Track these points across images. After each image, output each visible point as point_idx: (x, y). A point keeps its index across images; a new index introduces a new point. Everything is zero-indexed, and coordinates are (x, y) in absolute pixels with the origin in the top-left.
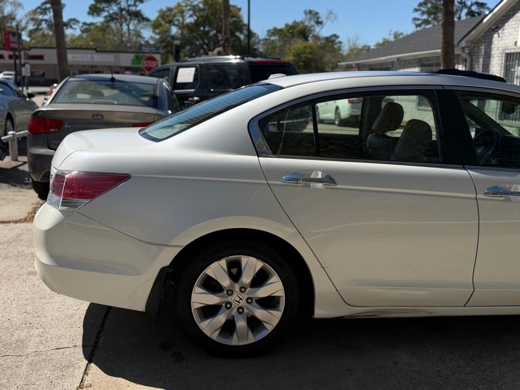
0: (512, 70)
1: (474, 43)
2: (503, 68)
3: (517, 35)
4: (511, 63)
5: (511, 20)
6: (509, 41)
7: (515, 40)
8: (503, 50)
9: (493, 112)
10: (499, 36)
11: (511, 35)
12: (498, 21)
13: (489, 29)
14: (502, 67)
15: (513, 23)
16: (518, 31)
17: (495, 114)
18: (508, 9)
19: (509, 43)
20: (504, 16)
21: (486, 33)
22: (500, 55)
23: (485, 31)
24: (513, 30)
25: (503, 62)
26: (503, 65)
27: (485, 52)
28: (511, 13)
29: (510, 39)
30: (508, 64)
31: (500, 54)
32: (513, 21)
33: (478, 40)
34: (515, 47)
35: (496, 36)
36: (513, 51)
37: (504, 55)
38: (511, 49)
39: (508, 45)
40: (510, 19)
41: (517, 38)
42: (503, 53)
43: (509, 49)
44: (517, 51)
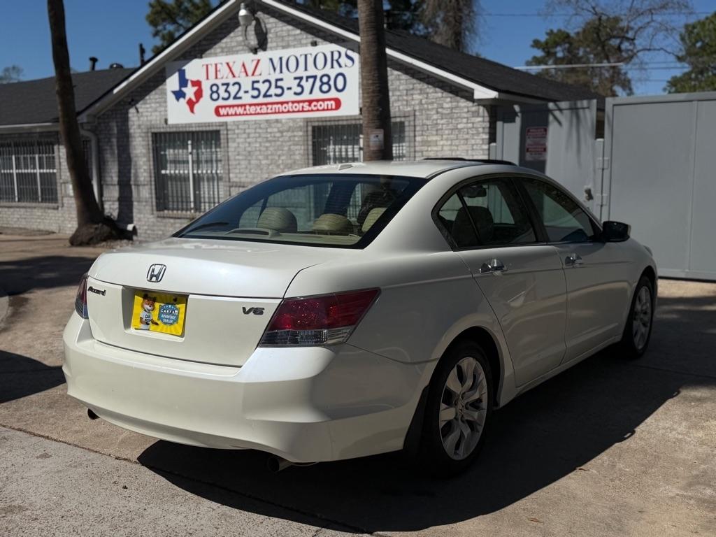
0: (162, 153)
1: (99, 118)
2: (151, 151)
3: (166, 111)
4: (162, 145)
5: (153, 92)
6: (154, 118)
7: (164, 118)
8: (148, 129)
9: (146, 202)
10: (138, 112)
11: (156, 111)
12: (132, 92)
13: (119, 102)
14: (149, 149)
15: (157, 96)
16: (166, 107)
17: (150, 204)
18: (147, 79)
19: (156, 120)
20: (140, 87)
21: (116, 105)
22: (143, 135)
23: (115, 103)
24: (158, 105)
25: (150, 143)
26: (151, 147)
27: (118, 130)
28: (152, 84)
29: (156, 116)
30: (158, 145)
31: (145, 133)
32: (156, 94)
33: (104, 115)
34: (165, 126)
35: (132, 111)
36: (162, 130)
37: (150, 135)
38: (160, 128)
39: (153, 122)
40: (151, 91)
41: (166, 115)
42: (147, 132)
43: (157, 128)
44: (168, 130)
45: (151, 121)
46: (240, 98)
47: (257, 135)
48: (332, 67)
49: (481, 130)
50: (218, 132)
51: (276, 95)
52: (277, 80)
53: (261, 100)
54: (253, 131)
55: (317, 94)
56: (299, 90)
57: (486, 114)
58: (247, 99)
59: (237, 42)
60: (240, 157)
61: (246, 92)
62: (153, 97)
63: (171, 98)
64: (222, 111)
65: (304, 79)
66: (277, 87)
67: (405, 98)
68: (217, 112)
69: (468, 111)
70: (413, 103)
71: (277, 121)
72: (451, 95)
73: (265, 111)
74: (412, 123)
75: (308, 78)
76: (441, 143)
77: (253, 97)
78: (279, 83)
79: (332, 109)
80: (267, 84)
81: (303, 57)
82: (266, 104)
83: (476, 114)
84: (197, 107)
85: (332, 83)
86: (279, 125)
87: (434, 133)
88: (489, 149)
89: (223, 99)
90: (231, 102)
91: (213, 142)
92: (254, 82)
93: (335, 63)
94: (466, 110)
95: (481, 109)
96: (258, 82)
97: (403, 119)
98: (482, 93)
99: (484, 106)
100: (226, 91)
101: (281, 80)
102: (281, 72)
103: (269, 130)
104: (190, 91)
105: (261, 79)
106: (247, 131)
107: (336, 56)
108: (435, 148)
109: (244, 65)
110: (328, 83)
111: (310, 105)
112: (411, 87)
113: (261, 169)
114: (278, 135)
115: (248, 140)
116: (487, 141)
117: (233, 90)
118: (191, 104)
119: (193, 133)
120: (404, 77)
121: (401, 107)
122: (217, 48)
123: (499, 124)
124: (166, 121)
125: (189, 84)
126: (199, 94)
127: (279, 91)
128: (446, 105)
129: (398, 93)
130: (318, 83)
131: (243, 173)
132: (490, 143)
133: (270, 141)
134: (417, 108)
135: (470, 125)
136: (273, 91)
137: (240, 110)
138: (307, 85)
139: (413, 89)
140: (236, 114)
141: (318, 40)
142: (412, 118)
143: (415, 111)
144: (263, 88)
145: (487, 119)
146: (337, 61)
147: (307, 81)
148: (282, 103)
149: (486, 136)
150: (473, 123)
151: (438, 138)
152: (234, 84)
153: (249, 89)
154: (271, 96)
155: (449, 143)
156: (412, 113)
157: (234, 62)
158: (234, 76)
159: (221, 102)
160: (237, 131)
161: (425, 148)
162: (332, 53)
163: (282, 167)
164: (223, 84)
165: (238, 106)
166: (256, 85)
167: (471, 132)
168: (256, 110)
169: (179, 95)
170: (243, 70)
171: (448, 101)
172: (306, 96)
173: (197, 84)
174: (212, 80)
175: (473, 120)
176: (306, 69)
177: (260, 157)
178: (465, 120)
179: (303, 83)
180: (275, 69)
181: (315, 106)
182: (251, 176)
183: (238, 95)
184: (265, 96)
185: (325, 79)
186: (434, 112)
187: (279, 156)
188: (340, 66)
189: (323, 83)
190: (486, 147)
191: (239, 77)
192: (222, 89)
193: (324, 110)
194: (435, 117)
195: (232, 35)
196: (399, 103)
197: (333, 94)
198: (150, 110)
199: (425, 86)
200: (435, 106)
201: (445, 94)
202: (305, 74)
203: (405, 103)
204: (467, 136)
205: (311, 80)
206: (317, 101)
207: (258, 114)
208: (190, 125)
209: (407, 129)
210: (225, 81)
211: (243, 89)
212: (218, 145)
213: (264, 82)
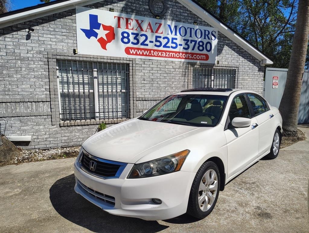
8: (53, 55)
36: (70, 58)
37: (54, 60)
44: (77, 59)
45: (56, 49)
46: (147, 45)
47: (159, 69)
48: (205, 38)
49: (261, 76)
51: (172, 47)
52: (173, 39)
53: (161, 48)
54: (156, 66)
55: (196, 51)
56: (186, 47)
57: (263, 70)
58: (151, 46)
59: (144, 8)
60: (145, 82)
61: (151, 42)
63: (81, 36)
65: (190, 42)
66: (173, 42)
68: (127, 51)
70: (239, 61)
71: (172, 62)
73: (165, 56)
75: (192, 41)
76: (249, 80)
77: (156, 45)
78: (174, 41)
79: (204, 60)
80: (166, 40)
81: (189, 29)
82: (166, 51)
83: (260, 69)
84: (108, 45)
85: (204, 46)
86: (174, 65)
89: (133, 43)
92: (157, 37)
95: (262, 67)
96: (160, 37)
98: (269, 61)
100: (135, 38)
101: (176, 39)
102: (176, 34)
103: (167, 67)
105: (162, 36)
106: (151, 66)
107: (207, 33)
108: (246, 82)
109: (149, 25)
110: (202, 46)
111: (192, 56)
113: (160, 90)
114: (172, 70)
115: (152, 72)
116: (263, 80)
117: (142, 39)
118: (103, 42)
119: (100, 63)
121: (235, 63)
124: (74, 51)
125: (101, 27)
126: (111, 37)
127: (174, 45)
129: (234, 56)
130: (197, 45)
131: (147, 92)
133: (166, 73)
134: (241, 64)
135: (258, 73)
136: (170, 44)
137: (146, 53)
138: (192, 45)
141: (198, 22)
144: (164, 42)
145: (264, 72)
146: (207, 35)
147: (191, 43)
148: (176, 52)
149: (262, 78)
151: (248, 78)
152: (142, 35)
153: (154, 40)
154: (169, 47)
157: (142, 21)
158: (142, 30)
159: (130, 45)
160: (143, 65)
161: (243, 82)
162: (205, 31)
163: (174, 88)
164: (133, 34)
165: (145, 50)
166: (158, 39)
167: (258, 76)
168: (158, 54)
169: (89, 33)
170: (149, 27)
172: (190, 51)
174: (124, 29)
176: (191, 36)
177: (160, 83)
178: (257, 71)
179: (189, 43)
180: (172, 32)
181: (195, 57)
182: (153, 93)
183: (146, 43)
184: (165, 46)
185: (201, 44)
186: (247, 67)
187: (173, 82)
188: (209, 39)
189: (200, 46)
190: (263, 82)
191: (146, 31)
194: (247, 69)
197: (205, 52)
198: (54, 40)
202: (190, 39)
203: (236, 61)
204: (257, 78)
205: (193, 43)
206: (197, 54)
207: (160, 56)
208: (102, 57)
211: (149, 39)
213: (164, 38)
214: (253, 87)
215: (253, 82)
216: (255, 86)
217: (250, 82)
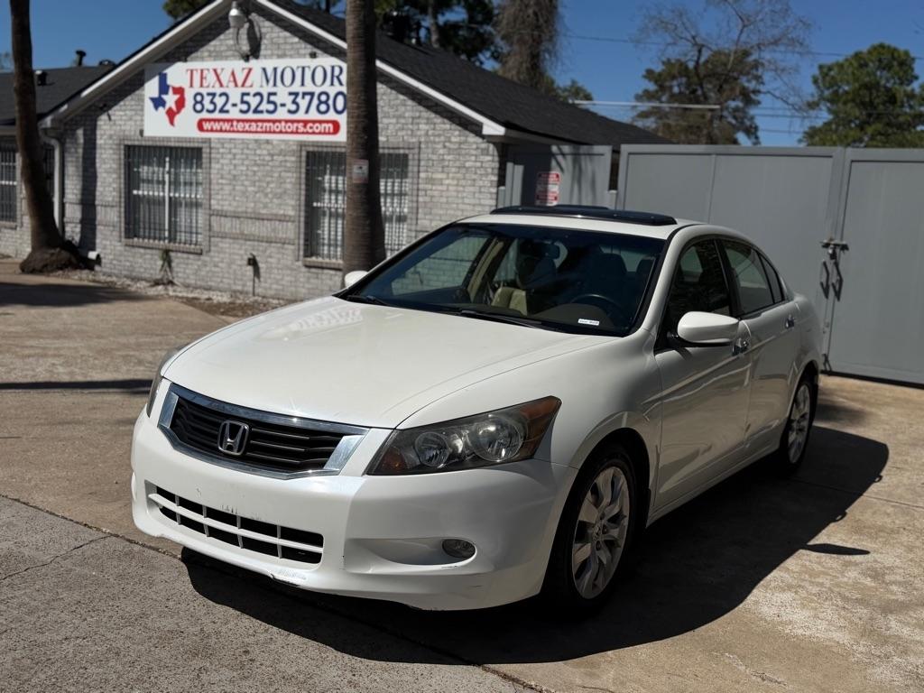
0: (136, 169)
1: (66, 124)
2: (122, 166)
3: (142, 120)
4: (136, 160)
5: (129, 98)
6: (128, 128)
7: (139, 128)
8: (120, 140)
9: (114, 226)
10: (110, 119)
11: (131, 119)
12: (106, 96)
13: (90, 106)
14: (120, 164)
15: (133, 103)
16: (143, 115)
17: (117, 229)
18: (122, 82)
19: (130, 131)
20: (115, 90)
21: (85, 110)
22: (114, 147)
23: (83, 108)
24: (133, 113)
25: (122, 157)
26: (122, 162)
27: (85, 140)
28: (127, 88)
29: (131, 126)
30: (130, 160)
31: (117, 145)
32: (132, 99)
33: (72, 120)
34: (140, 138)
35: (103, 117)
36: (136, 143)
37: (122, 147)
38: (134, 140)
39: (127, 133)
40: (126, 96)
41: (142, 125)
42: (120, 144)
43: (131, 140)
44: (144, 143)
45: (124, 131)
46: (227, 112)
47: (244, 157)
48: (332, 84)
49: (490, 170)
50: (199, 150)
51: (268, 112)
52: (270, 94)
53: (250, 116)
54: (240, 152)
55: (313, 115)
56: (293, 107)
57: (496, 153)
58: (234, 113)
59: (227, 45)
60: (224, 181)
61: (234, 105)
62: (129, 102)
63: (149, 105)
64: (206, 126)
65: (300, 96)
66: (269, 102)
67: (410, 126)
68: (200, 126)
69: (477, 148)
70: (419, 133)
71: (268, 142)
72: (460, 128)
73: (254, 130)
74: (416, 157)
75: (305, 94)
76: (447, 182)
77: (242, 111)
78: (272, 98)
79: (329, 133)
80: (258, 98)
81: (300, 70)
82: (256, 121)
83: (485, 152)
84: (178, 118)
85: (331, 102)
86: (270, 147)
87: (440, 169)
88: (497, 193)
89: (209, 111)
90: (216, 115)
91: (195, 161)
92: (243, 94)
93: (336, 81)
94: (474, 146)
95: (491, 146)
96: (248, 94)
97: (407, 152)
98: (493, 128)
99: (494, 144)
100: (212, 102)
101: (275, 94)
102: (275, 85)
103: (258, 152)
104: (171, 99)
105: (253, 91)
106: (234, 151)
107: (337, 72)
108: (440, 188)
109: (233, 74)
110: (326, 102)
111: (305, 126)
112: (417, 114)
113: (247, 197)
114: (268, 158)
115: (234, 162)
116: (495, 184)
117: (220, 101)
118: (171, 115)
119: (171, 148)
120: (410, 102)
121: (405, 138)
122: (204, 51)
123: (510, 166)
124: (141, 132)
125: (171, 91)
126: (180, 104)
127: (271, 107)
128: (453, 139)
129: (403, 121)
130: (315, 102)
131: (226, 200)
132: (498, 186)
133: (258, 165)
134: (423, 139)
135: (478, 164)
136: (264, 106)
137: (226, 126)
138: (303, 103)
139: (419, 117)
140: (221, 131)
141: (318, 52)
142: (416, 151)
143: (420, 143)
144: (254, 101)
145: (497, 159)
146: (338, 78)
147: (303, 98)
148: (274, 122)
149: (495, 178)
150: (482, 162)
151: (444, 176)
152: (221, 95)
153: (238, 100)
154: (262, 112)
155: (455, 182)
156: (417, 145)
157: (222, 69)
158: (221, 85)
159: (205, 115)
160: (221, 150)
161: (429, 187)
162: (333, 68)
163: (270, 196)
164: (209, 94)
165: (224, 121)
166: (246, 98)
167: (479, 172)
168: (244, 127)
169: (158, 102)
170: (232, 79)
171: (456, 134)
172: (301, 115)
173: (179, 91)
174: (197, 89)
175: (482, 158)
176: (303, 84)
177: (246, 183)
178: (473, 158)
179: (299, 100)
180: (268, 81)
181: (311, 128)
182: (235, 204)
183: (226, 108)
184: (256, 111)
185: (323, 98)
186: (440, 146)
187: (268, 183)
188: (341, 84)
189: (320, 102)
190: (494, 190)
191: (227, 87)
192: (207, 100)
193: (320, 133)
194: (441, 151)
195: (222, 37)
196: (404, 133)
197: (332, 115)
198: (124, 118)
199: (433, 115)
200: (442, 138)
201: (454, 126)
202: (301, 90)
203: (409, 132)
204: (474, 177)
205: (308, 98)
206: (314, 122)
207: (247, 132)
208: (168, 139)
209: (410, 163)
210: (211, 90)
211: (231, 102)
212: (199, 165)
213: (255, 95)
214: (460, 201)
215: (461, 189)
216: (466, 201)
217: (451, 188)
